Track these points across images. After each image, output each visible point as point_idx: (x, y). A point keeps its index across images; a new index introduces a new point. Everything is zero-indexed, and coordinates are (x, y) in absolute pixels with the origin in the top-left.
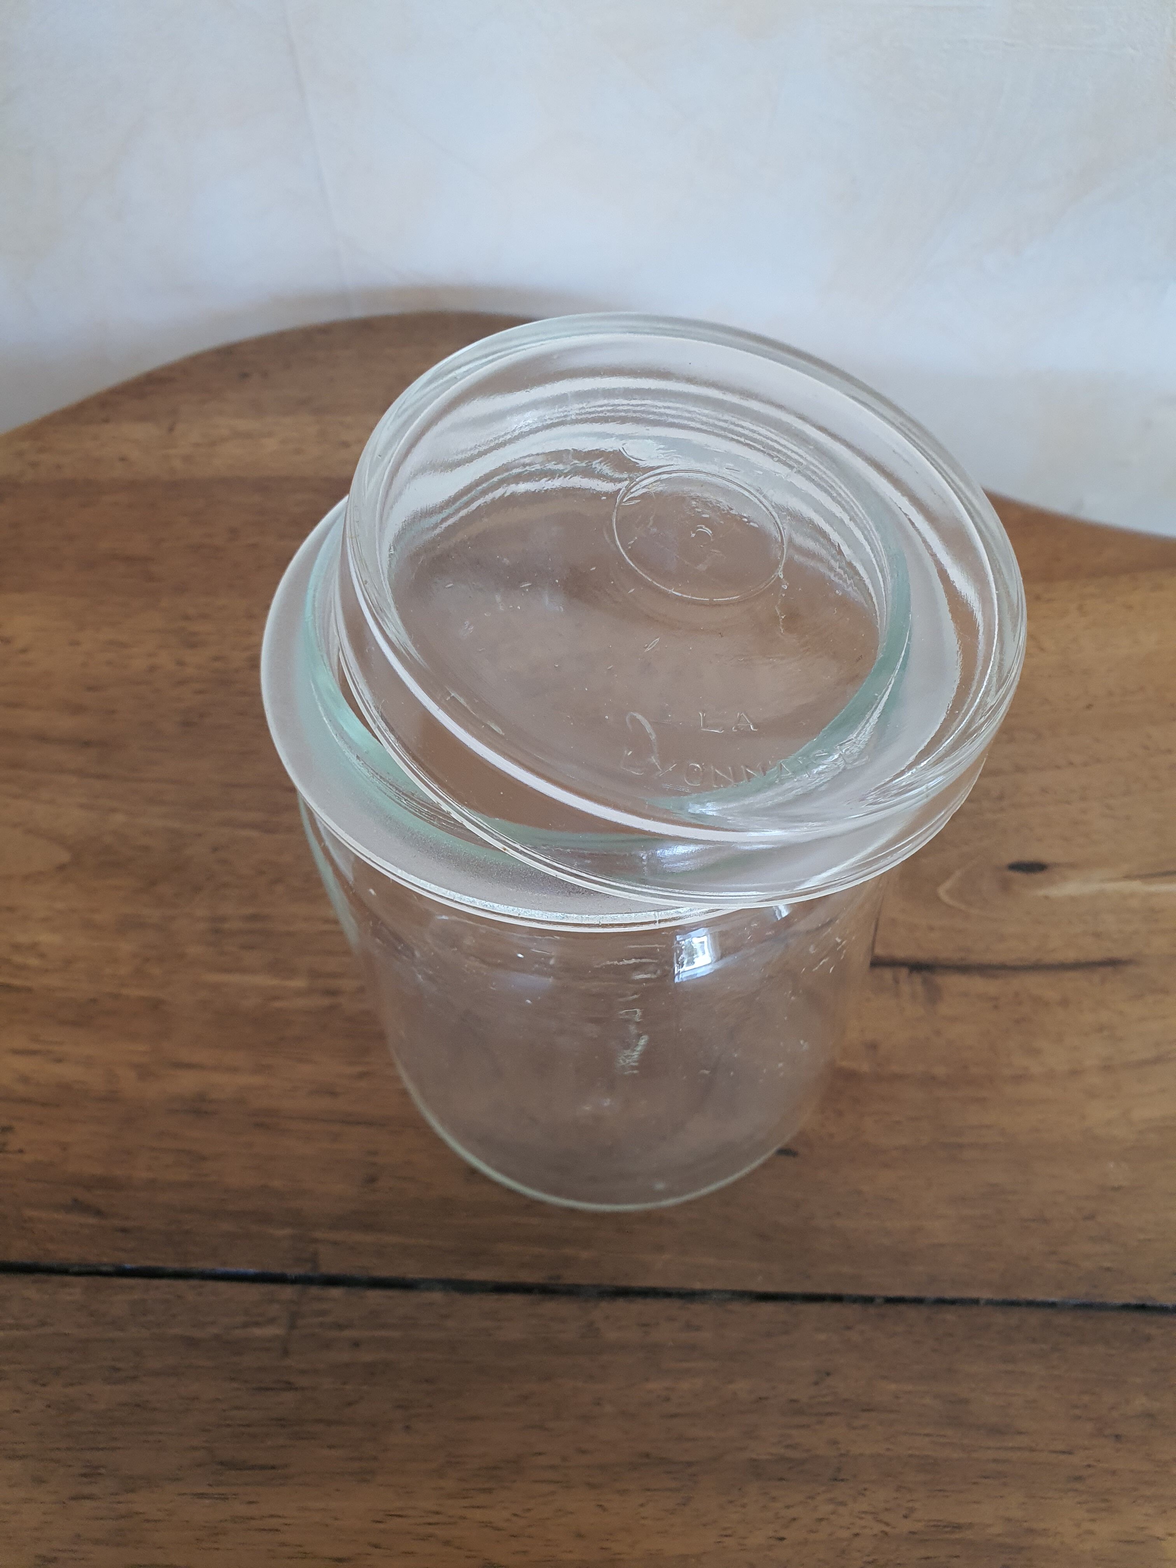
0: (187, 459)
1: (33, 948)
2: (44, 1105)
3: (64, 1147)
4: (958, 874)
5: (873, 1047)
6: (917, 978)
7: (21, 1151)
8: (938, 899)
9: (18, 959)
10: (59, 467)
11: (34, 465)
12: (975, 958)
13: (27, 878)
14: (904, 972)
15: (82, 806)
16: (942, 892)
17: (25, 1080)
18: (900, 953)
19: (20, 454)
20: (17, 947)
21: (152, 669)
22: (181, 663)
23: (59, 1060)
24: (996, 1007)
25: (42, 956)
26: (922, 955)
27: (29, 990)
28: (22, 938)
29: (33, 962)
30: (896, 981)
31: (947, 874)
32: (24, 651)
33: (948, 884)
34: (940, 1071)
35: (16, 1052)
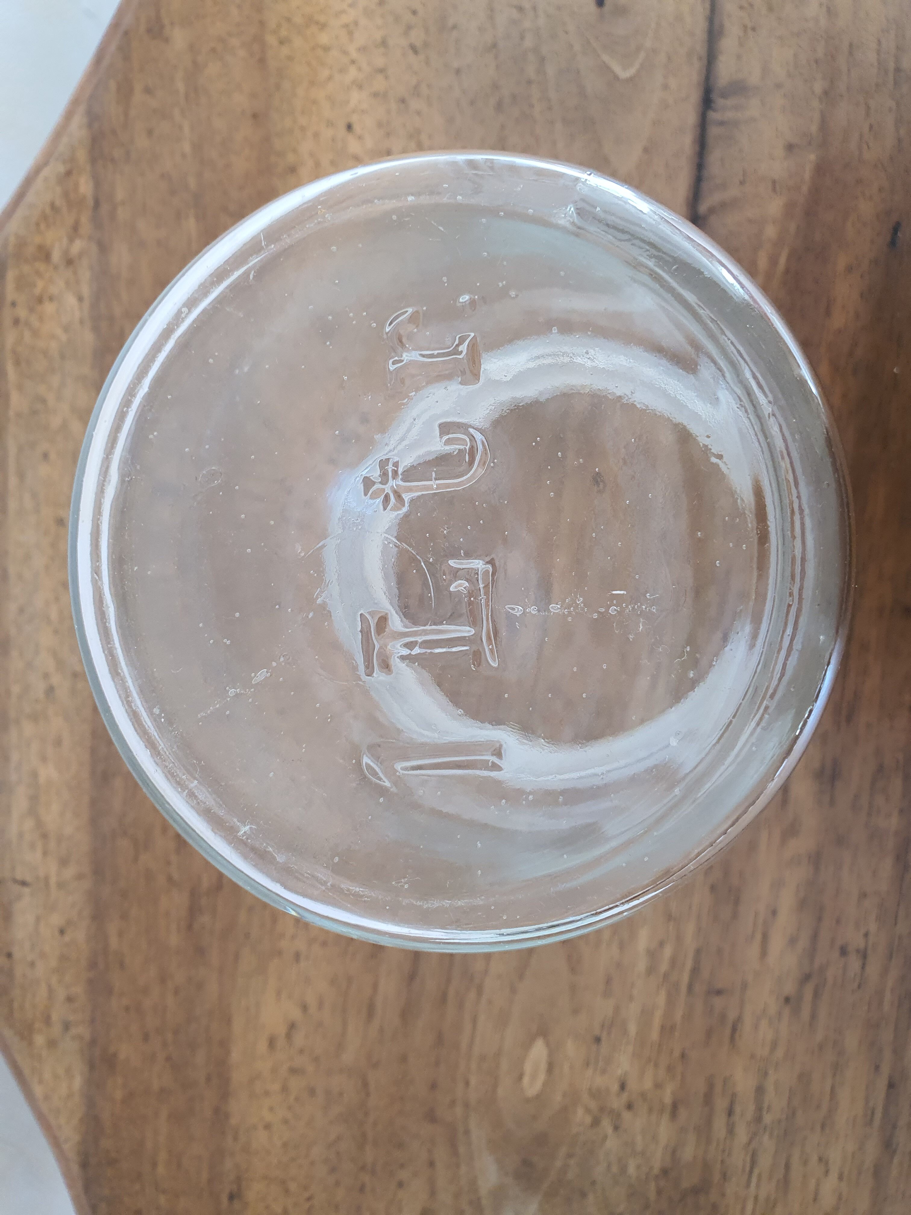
0: (64, 862)
1: (653, 955)
2: (820, 919)
3: (863, 895)
4: (606, 58)
5: (790, 148)
6: (720, 102)
7: (866, 935)
8: (631, 79)
9: (664, 967)
10: (70, 999)
11: (67, 1026)
12: (701, 48)
13: (573, 970)
14: (713, 115)
16: (624, 74)
17: (793, 941)
18: (691, 118)
19: (52, 1044)
20: (651, 970)
23: (774, 913)
24: (754, 29)
25: (661, 944)
26: (695, 97)
27: (698, 952)
28: (642, 965)
29: (668, 951)
30: (722, 123)
31: (605, 68)
32: (305, 1008)
33: (617, 68)
34: (818, 87)
35: (764, 953)
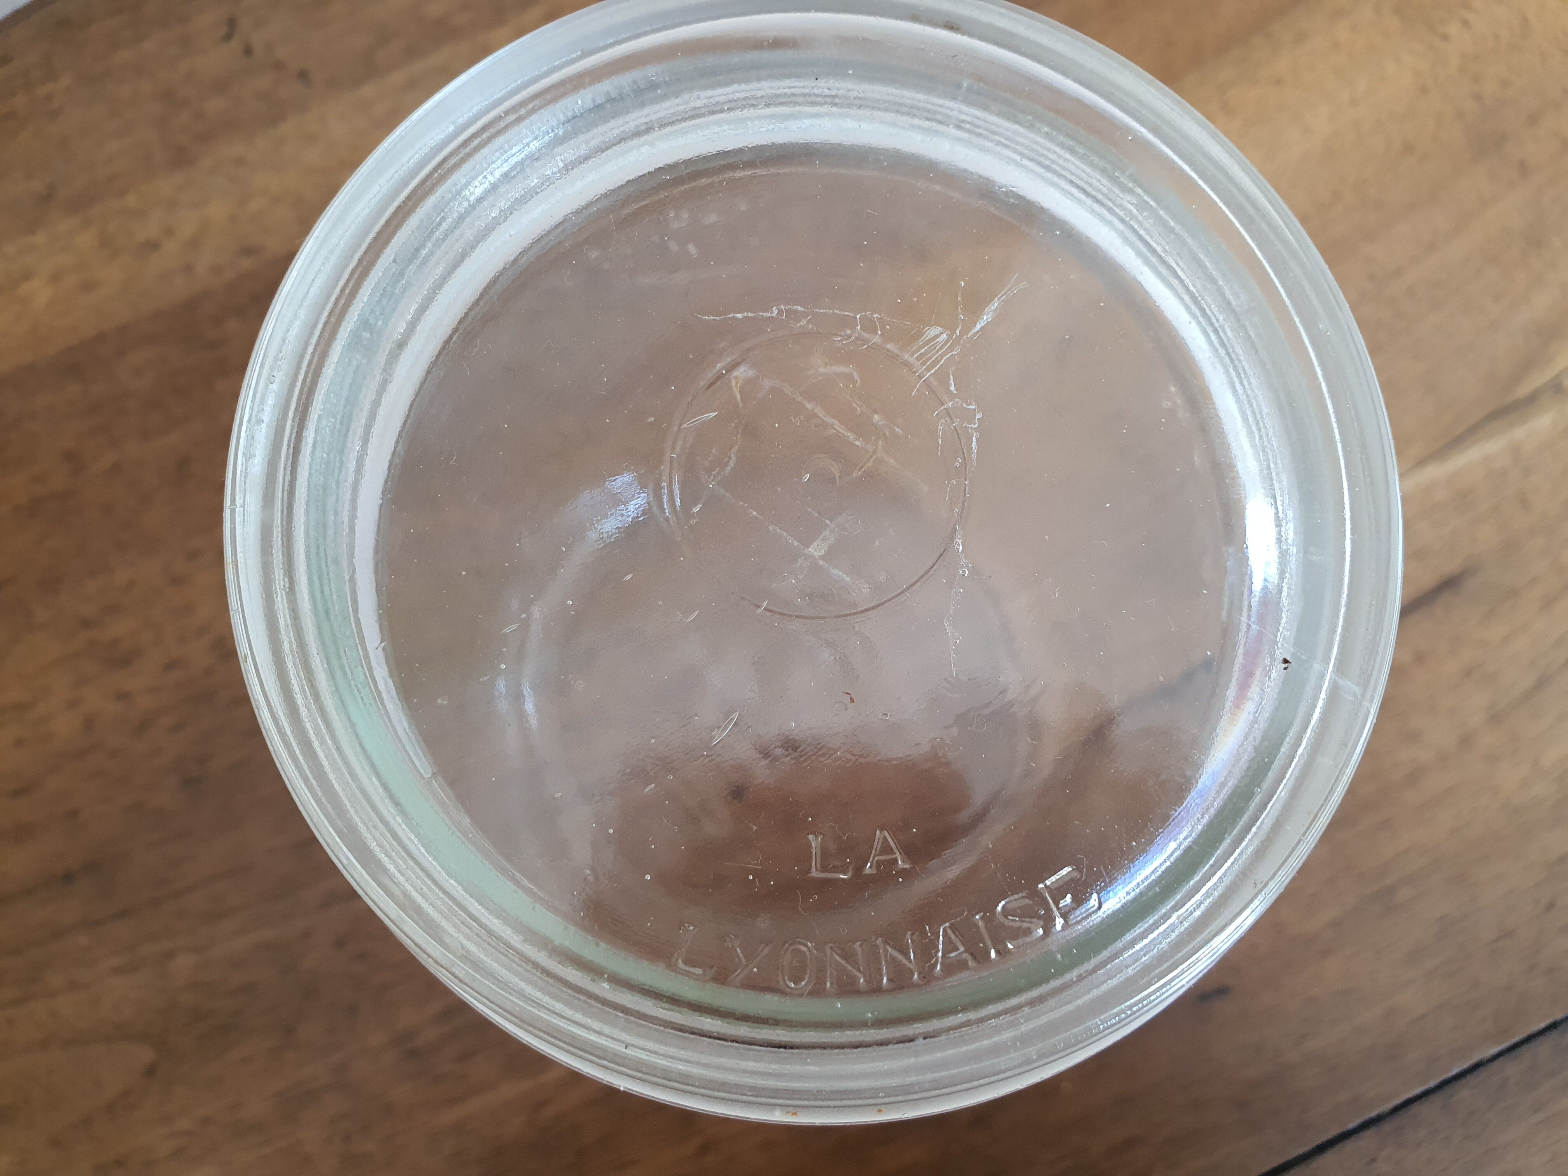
13: (111, 1110)
15: (118, 971)
21: (89, 723)
22: (123, 696)
